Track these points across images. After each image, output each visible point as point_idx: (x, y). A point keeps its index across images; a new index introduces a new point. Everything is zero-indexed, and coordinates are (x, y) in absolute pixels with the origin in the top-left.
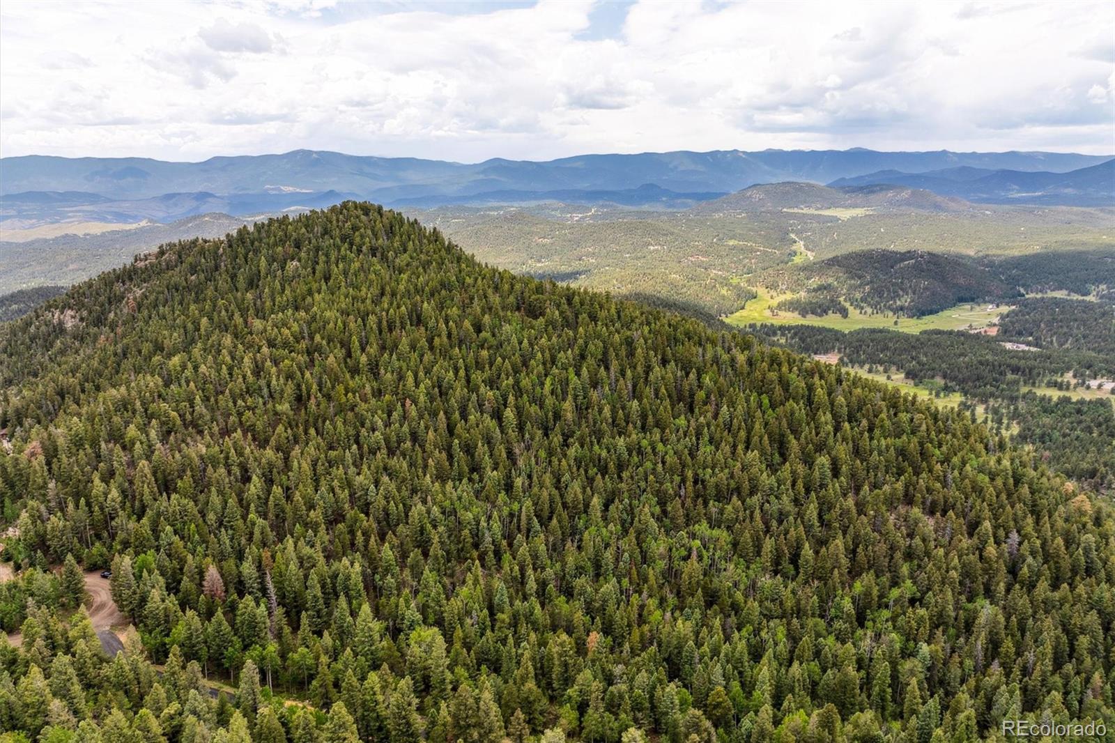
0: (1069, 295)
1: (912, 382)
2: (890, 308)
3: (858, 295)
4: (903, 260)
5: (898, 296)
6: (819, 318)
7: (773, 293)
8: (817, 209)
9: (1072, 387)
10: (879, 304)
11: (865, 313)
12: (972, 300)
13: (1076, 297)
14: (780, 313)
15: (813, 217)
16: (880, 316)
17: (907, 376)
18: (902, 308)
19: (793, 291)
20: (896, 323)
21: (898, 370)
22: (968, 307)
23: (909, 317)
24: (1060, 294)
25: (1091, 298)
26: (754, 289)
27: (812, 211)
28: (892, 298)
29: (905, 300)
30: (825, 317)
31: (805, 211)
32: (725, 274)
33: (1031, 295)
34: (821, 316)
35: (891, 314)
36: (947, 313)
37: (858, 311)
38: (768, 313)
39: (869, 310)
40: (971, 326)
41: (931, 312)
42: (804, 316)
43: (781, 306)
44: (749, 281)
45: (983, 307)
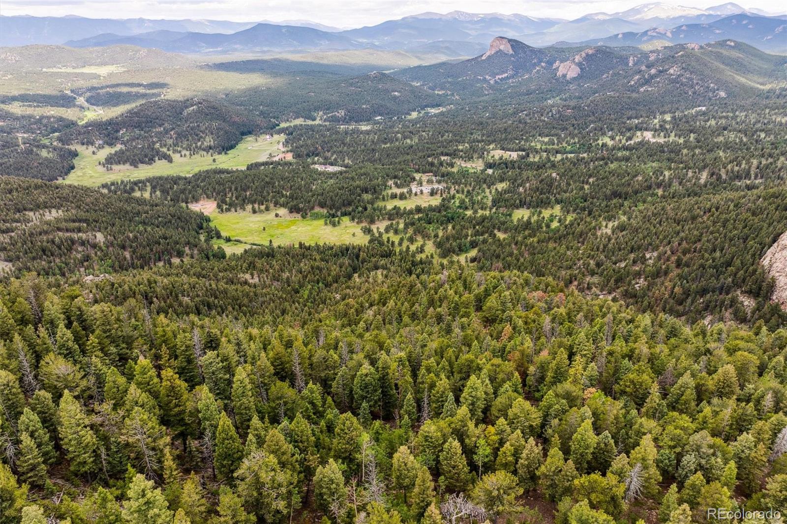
0: (305, 121)
1: (299, 215)
2: (200, 148)
3: (170, 142)
4: (187, 107)
5: (201, 137)
6: (150, 167)
7: (91, 149)
8: (74, 68)
9: (408, 196)
10: (191, 145)
11: (185, 155)
12: (250, 133)
13: (310, 122)
14: (114, 167)
15: (77, 75)
16: (197, 158)
17: (291, 212)
18: (210, 148)
19: (111, 145)
20: (214, 160)
21: (275, 206)
22: (250, 138)
23: (220, 153)
24: (299, 122)
25: (317, 122)
26: (72, 148)
27: (70, 70)
28: (199, 140)
29: (209, 141)
30: (154, 164)
31: (63, 70)
32: (33, 136)
33: (283, 125)
34: (150, 164)
35: (205, 153)
36: (241, 146)
37: (179, 155)
38: (101, 169)
39: (188, 153)
40: (270, 154)
41: (232, 147)
42: (136, 167)
43: (110, 161)
44: (59, 139)
45: (263, 137)
